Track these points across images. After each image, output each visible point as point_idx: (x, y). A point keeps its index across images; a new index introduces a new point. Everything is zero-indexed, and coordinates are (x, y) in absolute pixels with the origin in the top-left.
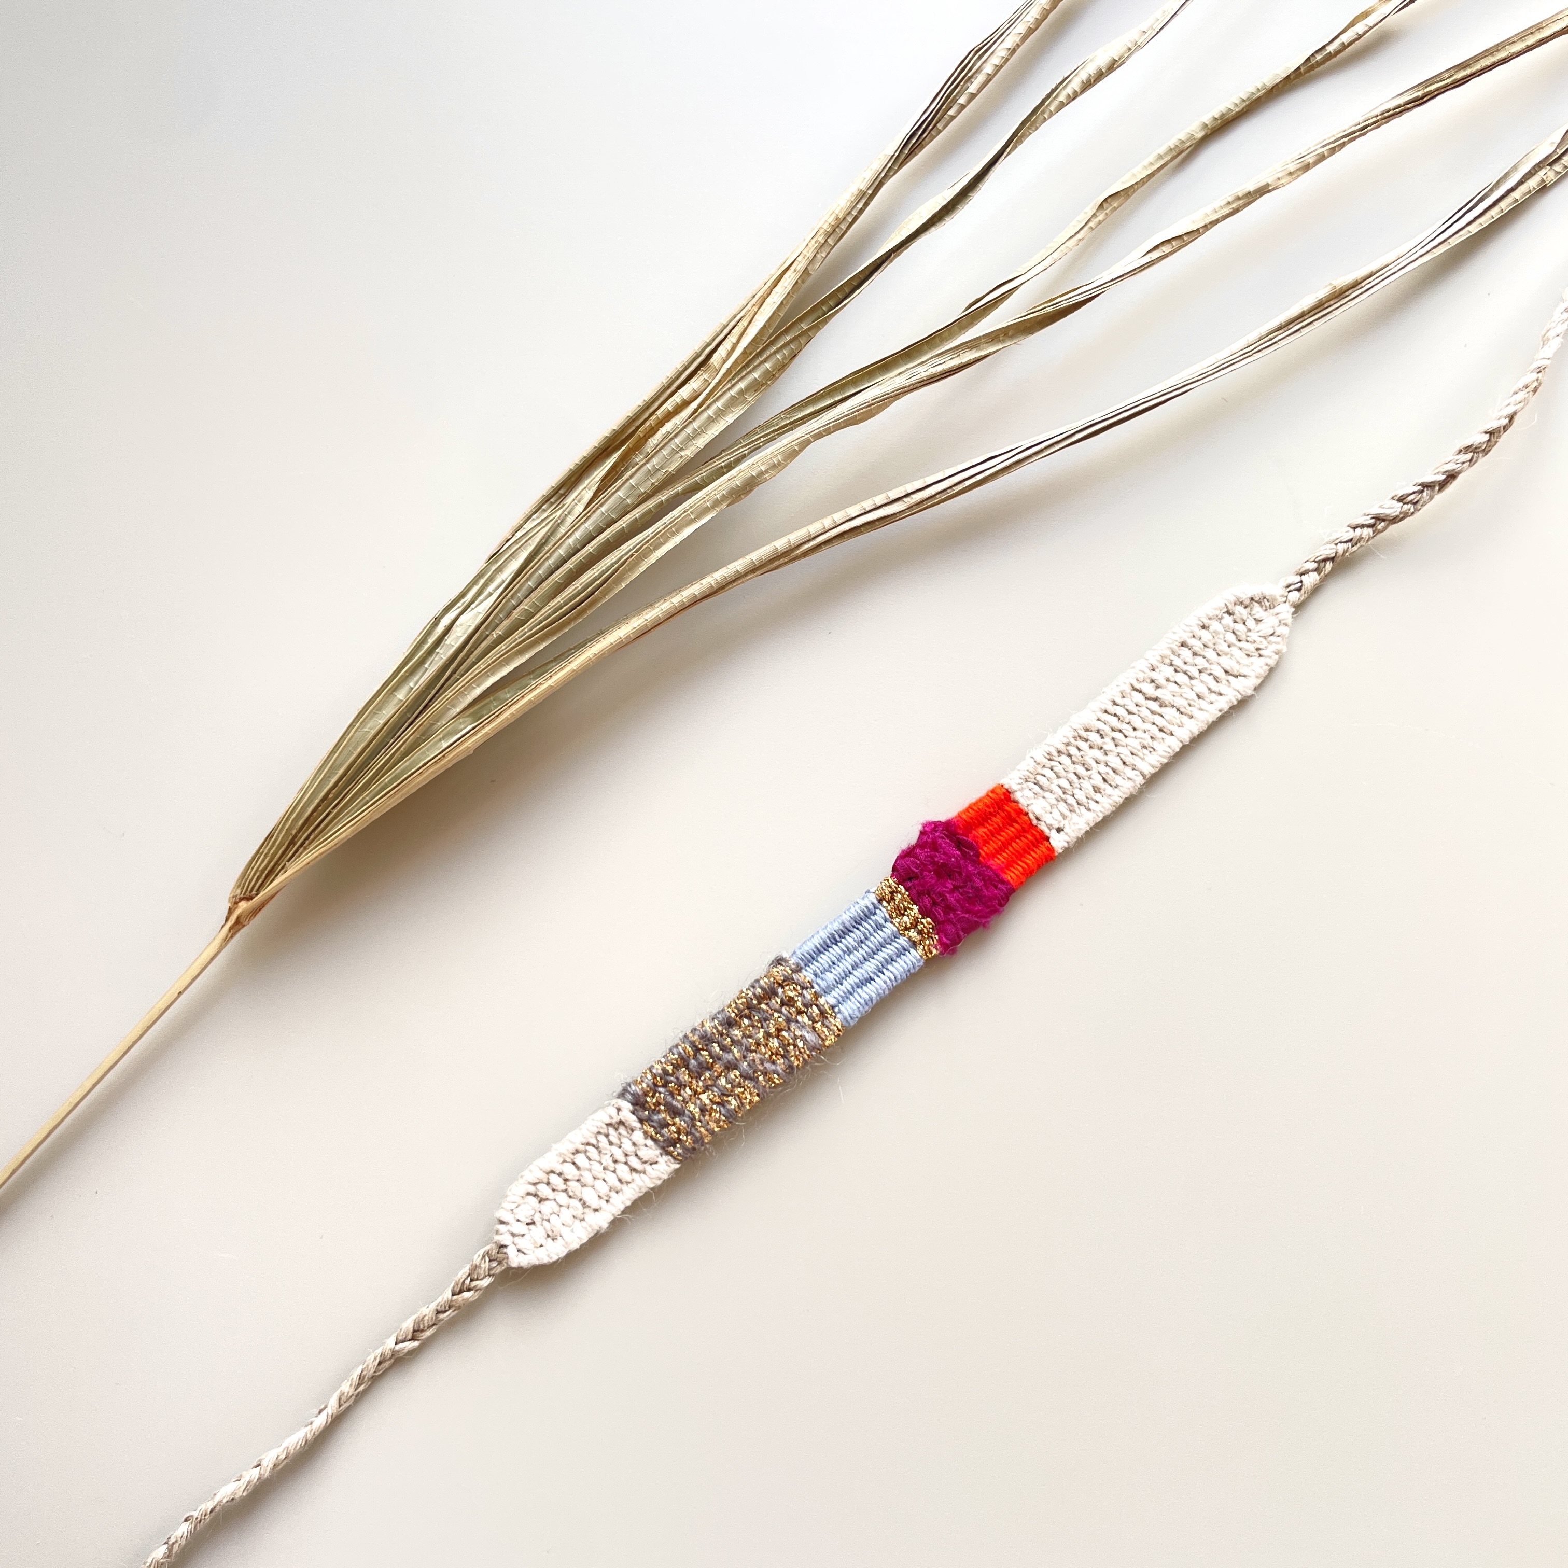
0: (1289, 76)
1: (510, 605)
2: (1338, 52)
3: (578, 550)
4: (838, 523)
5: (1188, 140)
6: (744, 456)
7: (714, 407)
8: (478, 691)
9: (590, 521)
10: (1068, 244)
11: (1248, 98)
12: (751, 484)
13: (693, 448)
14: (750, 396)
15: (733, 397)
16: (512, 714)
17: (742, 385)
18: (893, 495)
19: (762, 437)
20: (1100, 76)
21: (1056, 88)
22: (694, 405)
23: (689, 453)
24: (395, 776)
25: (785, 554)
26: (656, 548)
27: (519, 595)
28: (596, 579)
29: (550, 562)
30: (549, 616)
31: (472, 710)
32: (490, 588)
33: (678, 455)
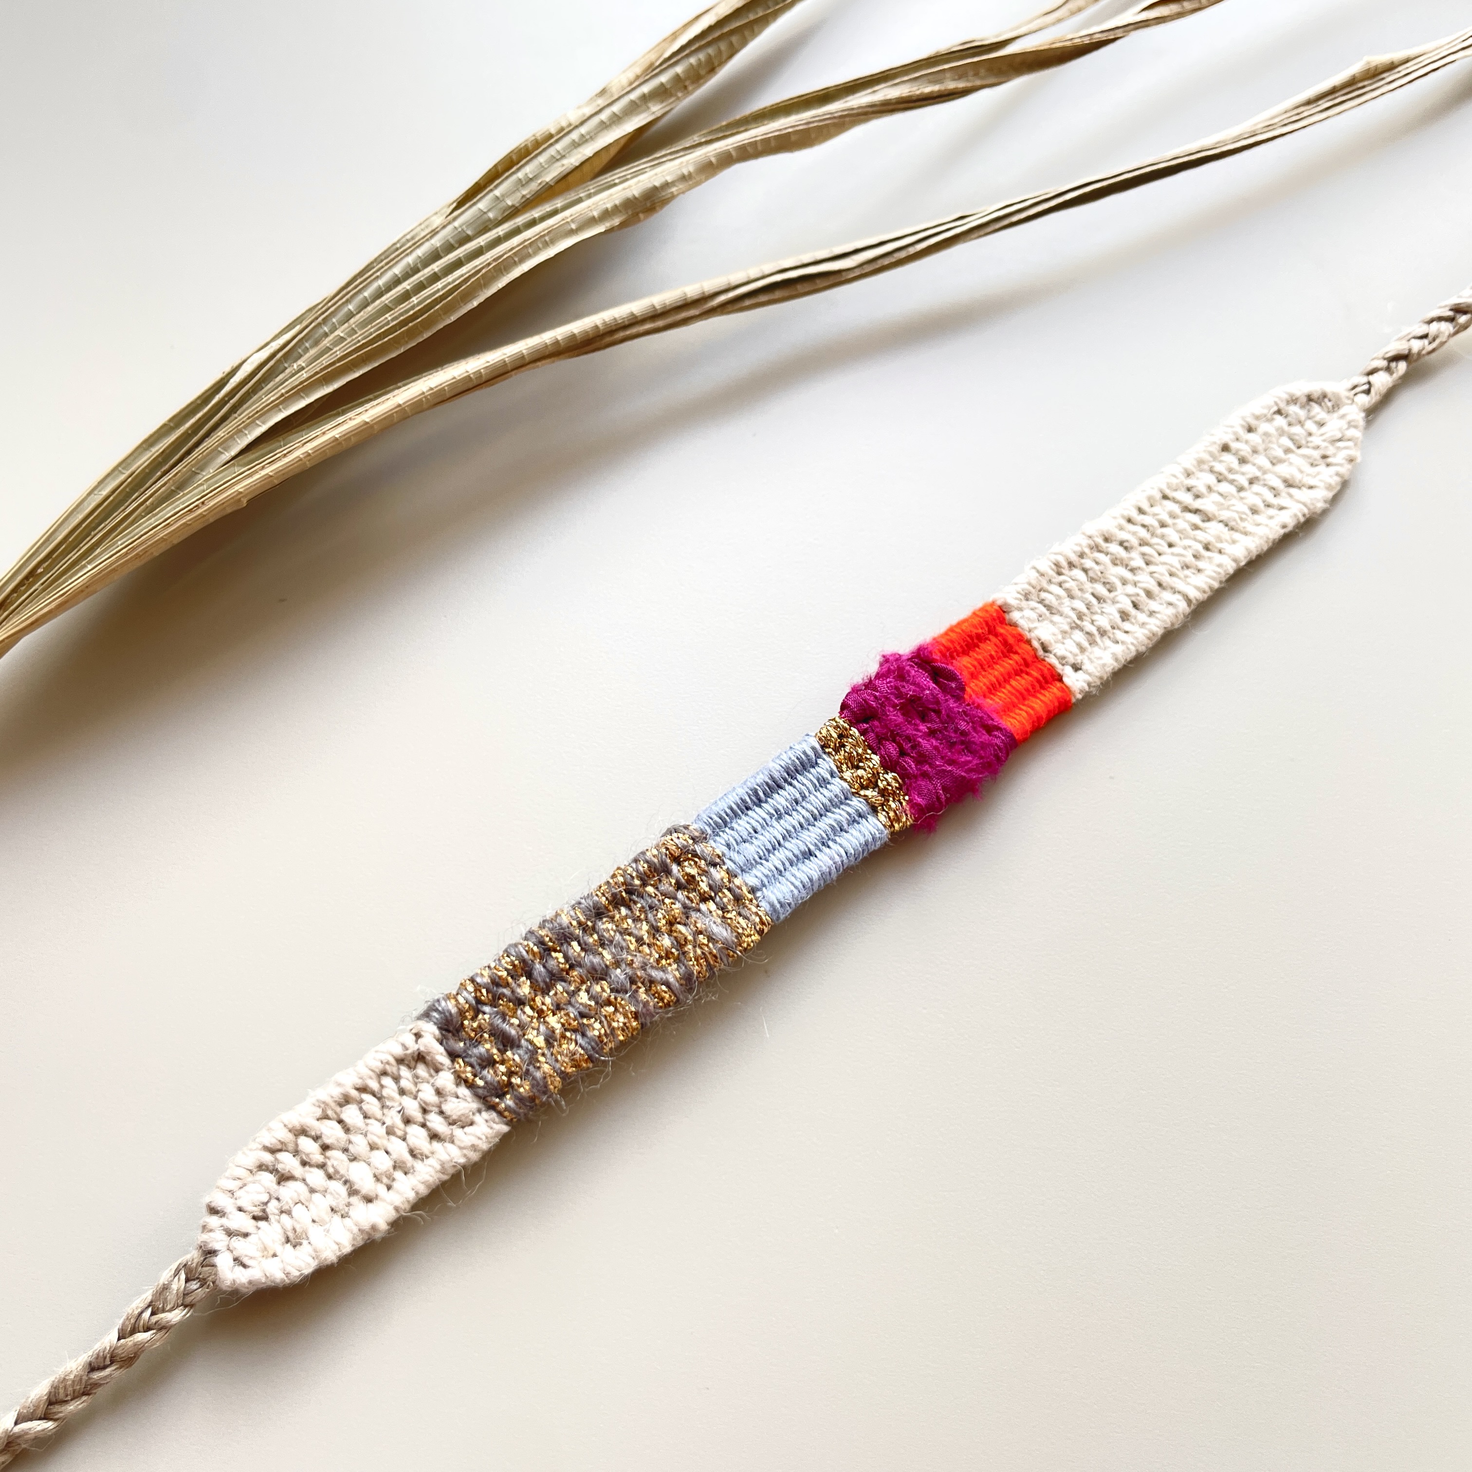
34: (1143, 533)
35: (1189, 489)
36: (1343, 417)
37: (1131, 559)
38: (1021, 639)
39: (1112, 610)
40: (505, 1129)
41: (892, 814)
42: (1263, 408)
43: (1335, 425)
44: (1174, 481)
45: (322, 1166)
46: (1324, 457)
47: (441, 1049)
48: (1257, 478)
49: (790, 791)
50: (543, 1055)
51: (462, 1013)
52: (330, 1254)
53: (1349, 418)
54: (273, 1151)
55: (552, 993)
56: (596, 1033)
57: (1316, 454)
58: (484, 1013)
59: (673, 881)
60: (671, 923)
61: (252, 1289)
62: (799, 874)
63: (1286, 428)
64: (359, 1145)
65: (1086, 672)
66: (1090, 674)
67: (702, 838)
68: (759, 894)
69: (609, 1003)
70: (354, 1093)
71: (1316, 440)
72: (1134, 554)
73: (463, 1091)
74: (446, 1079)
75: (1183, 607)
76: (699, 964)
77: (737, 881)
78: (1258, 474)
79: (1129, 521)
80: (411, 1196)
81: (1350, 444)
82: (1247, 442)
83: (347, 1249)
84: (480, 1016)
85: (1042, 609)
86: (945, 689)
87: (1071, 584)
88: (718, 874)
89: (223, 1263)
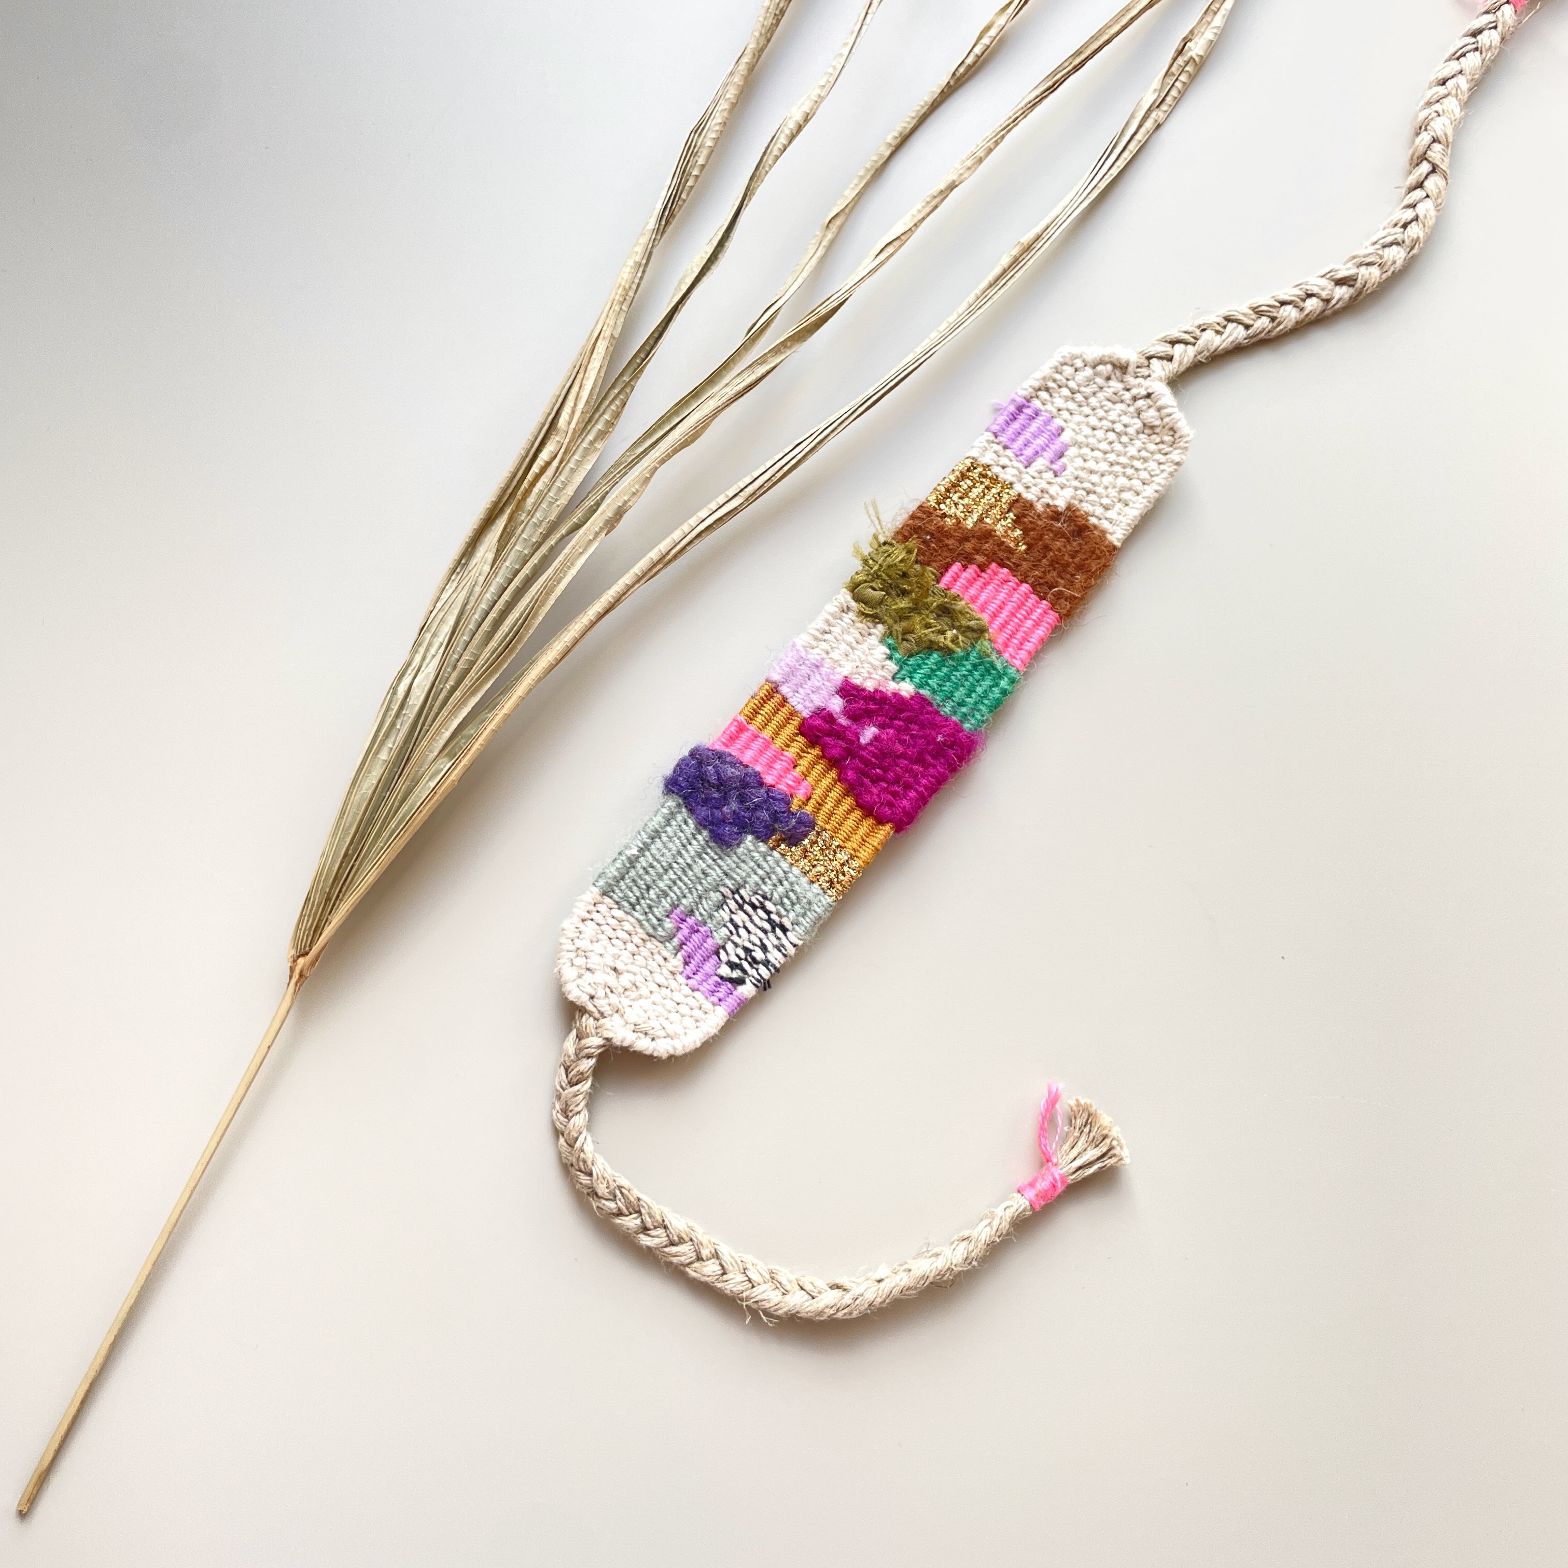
0: (943, 91)
1: (453, 659)
2: (975, 63)
3: (496, 602)
4: (694, 526)
5: (880, 159)
6: (607, 493)
7: (573, 460)
8: (447, 734)
9: (499, 576)
10: (810, 263)
11: (916, 116)
12: (619, 514)
13: (566, 497)
14: (599, 444)
15: (586, 449)
16: (481, 745)
17: (590, 437)
18: (731, 493)
19: (618, 473)
20: (800, 128)
21: (769, 146)
22: (555, 464)
23: (563, 501)
24: (399, 821)
25: (659, 561)
26: (559, 583)
27: (458, 649)
28: (518, 620)
29: (476, 616)
30: (488, 659)
31: (446, 751)
32: (433, 651)
33: (555, 505)
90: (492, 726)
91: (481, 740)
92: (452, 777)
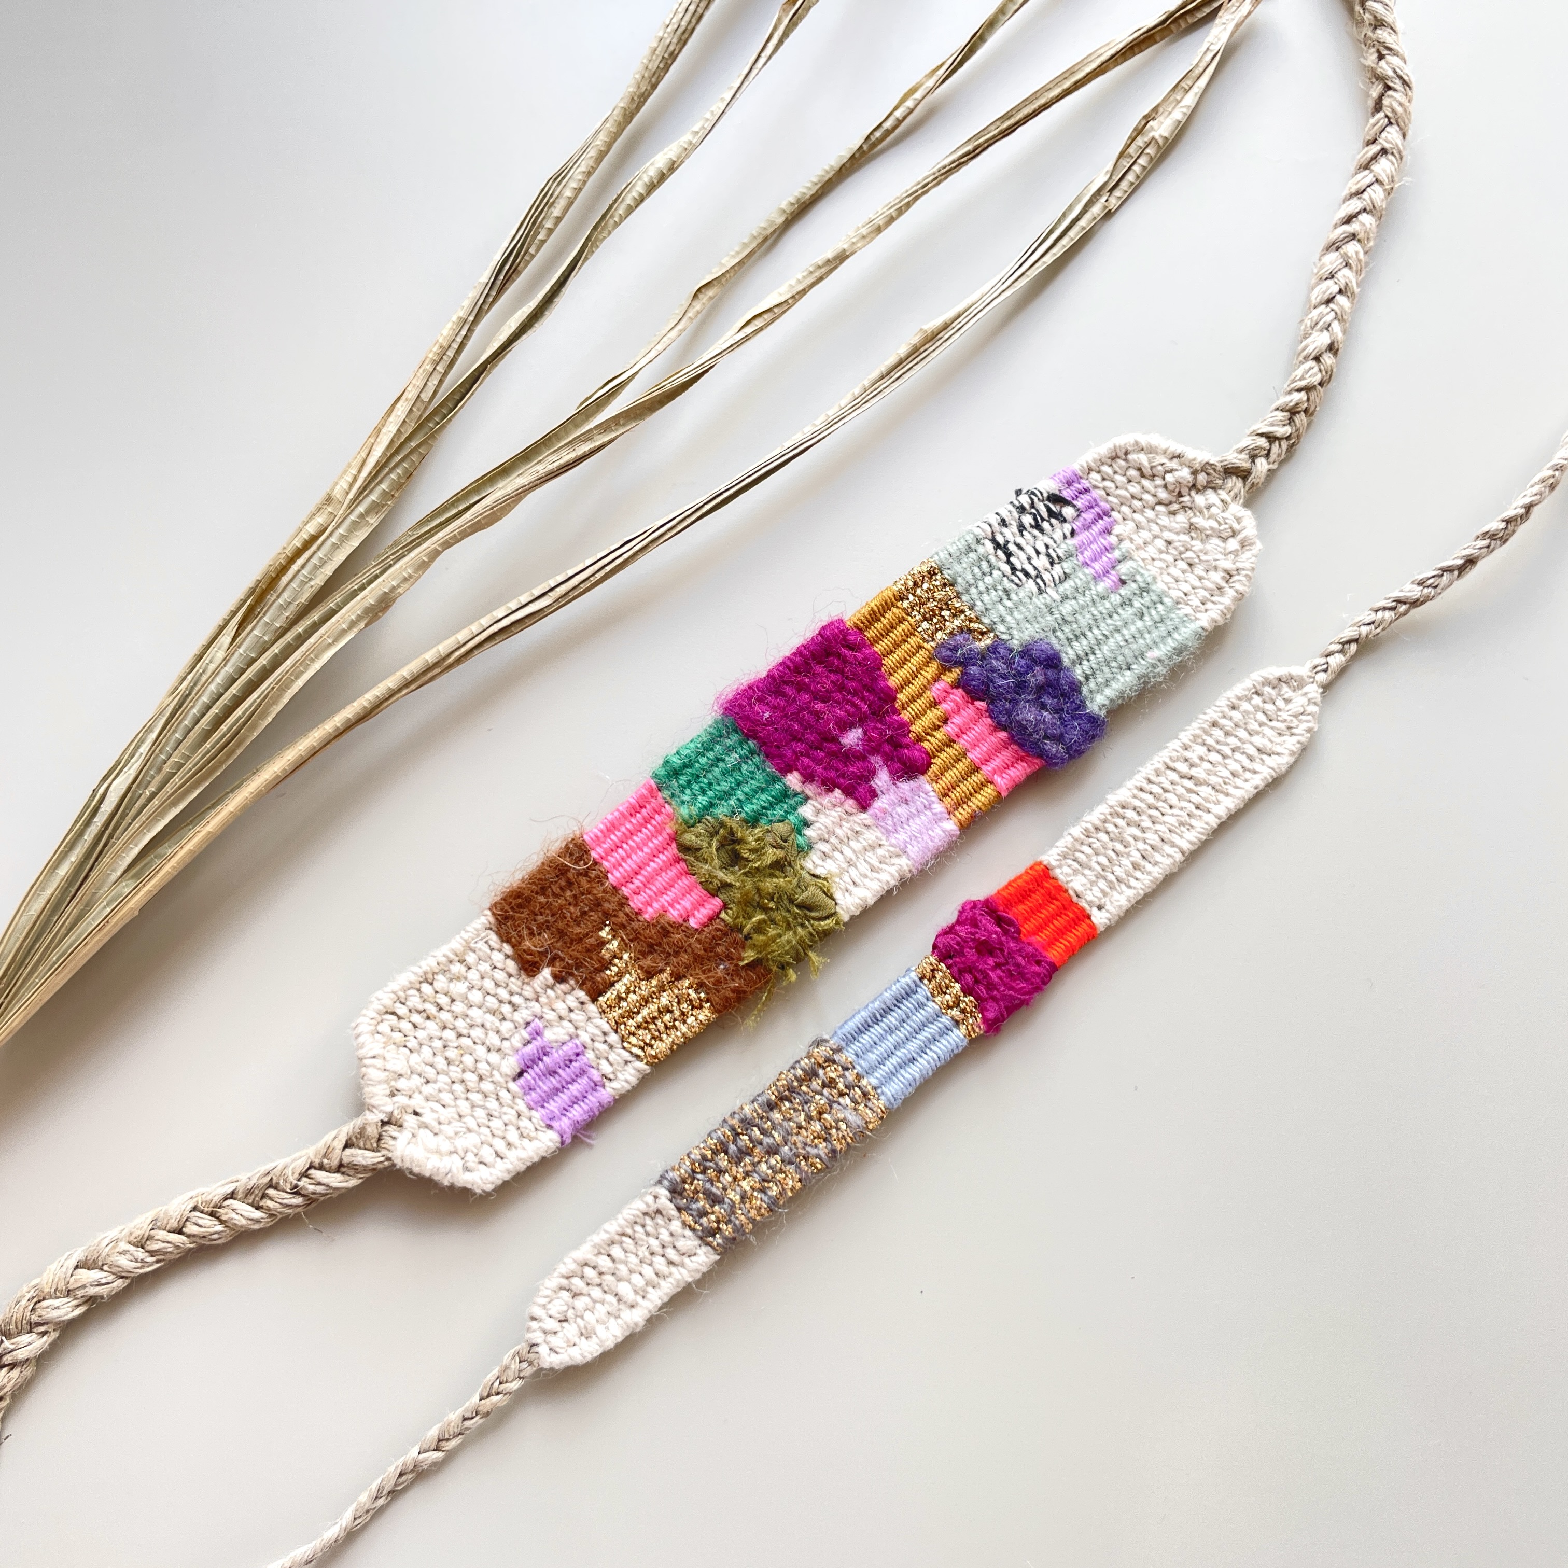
1: (157, 760)
2: (894, 128)
3: (222, 694)
4: (486, 626)
5: (770, 226)
6: (377, 577)
7: (336, 534)
8: (136, 851)
9: (230, 664)
10: (669, 335)
12: (386, 602)
13: (321, 576)
14: (372, 518)
15: (354, 523)
16: (174, 867)
17: (361, 509)
18: (537, 593)
20: (663, 177)
22: (321, 539)
23: (318, 581)
24: (62, 952)
25: (436, 664)
26: (297, 678)
27: (167, 748)
28: (240, 718)
29: (195, 711)
30: (198, 762)
31: (133, 872)
33: (308, 585)
34: (1150, 799)
35: (1186, 760)
36: (1306, 694)
37: (1141, 820)
38: (1061, 889)
39: (1126, 862)
40: (718, 1257)
41: (969, 1027)
42: (1244, 690)
43: (1299, 701)
44: (1174, 754)
45: (600, 1285)
46: (1289, 728)
47: (672, 1206)
48: (1239, 748)
49: (897, 1014)
50: (740, 1209)
51: (684, 1181)
52: (610, 1344)
53: (1310, 696)
54: (568, 1278)
55: (742, 1164)
56: (774, 1193)
57: (1282, 726)
58: (698, 1180)
59: (820, 1082)
60: (820, 1113)
61: (562, 1366)
62: (907, 1075)
63: (1261, 705)
64: (623, 1270)
65: (1108, 911)
66: (1110, 913)
67: (839, 1050)
68: (879, 1091)
69: (781, 1171)
70: (617, 1238)
71: (1284, 715)
72: (1144, 817)
73: (688, 1233)
74: (676, 1225)
75: (1179, 857)
76: (841, 1144)
77: (864, 1082)
78: (1239, 744)
79: (1141, 790)
80: (659, 1303)
81: (1310, 718)
82: (1231, 719)
83: (620, 1340)
84: (696, 1182)
85: (1076, 865)
86: (1006, 932)
87: (1097, 845)
88: (850, 1076)
89: (543, 1350)
90: (190, 846)
91: (173, 862)
92: (131, 905)
